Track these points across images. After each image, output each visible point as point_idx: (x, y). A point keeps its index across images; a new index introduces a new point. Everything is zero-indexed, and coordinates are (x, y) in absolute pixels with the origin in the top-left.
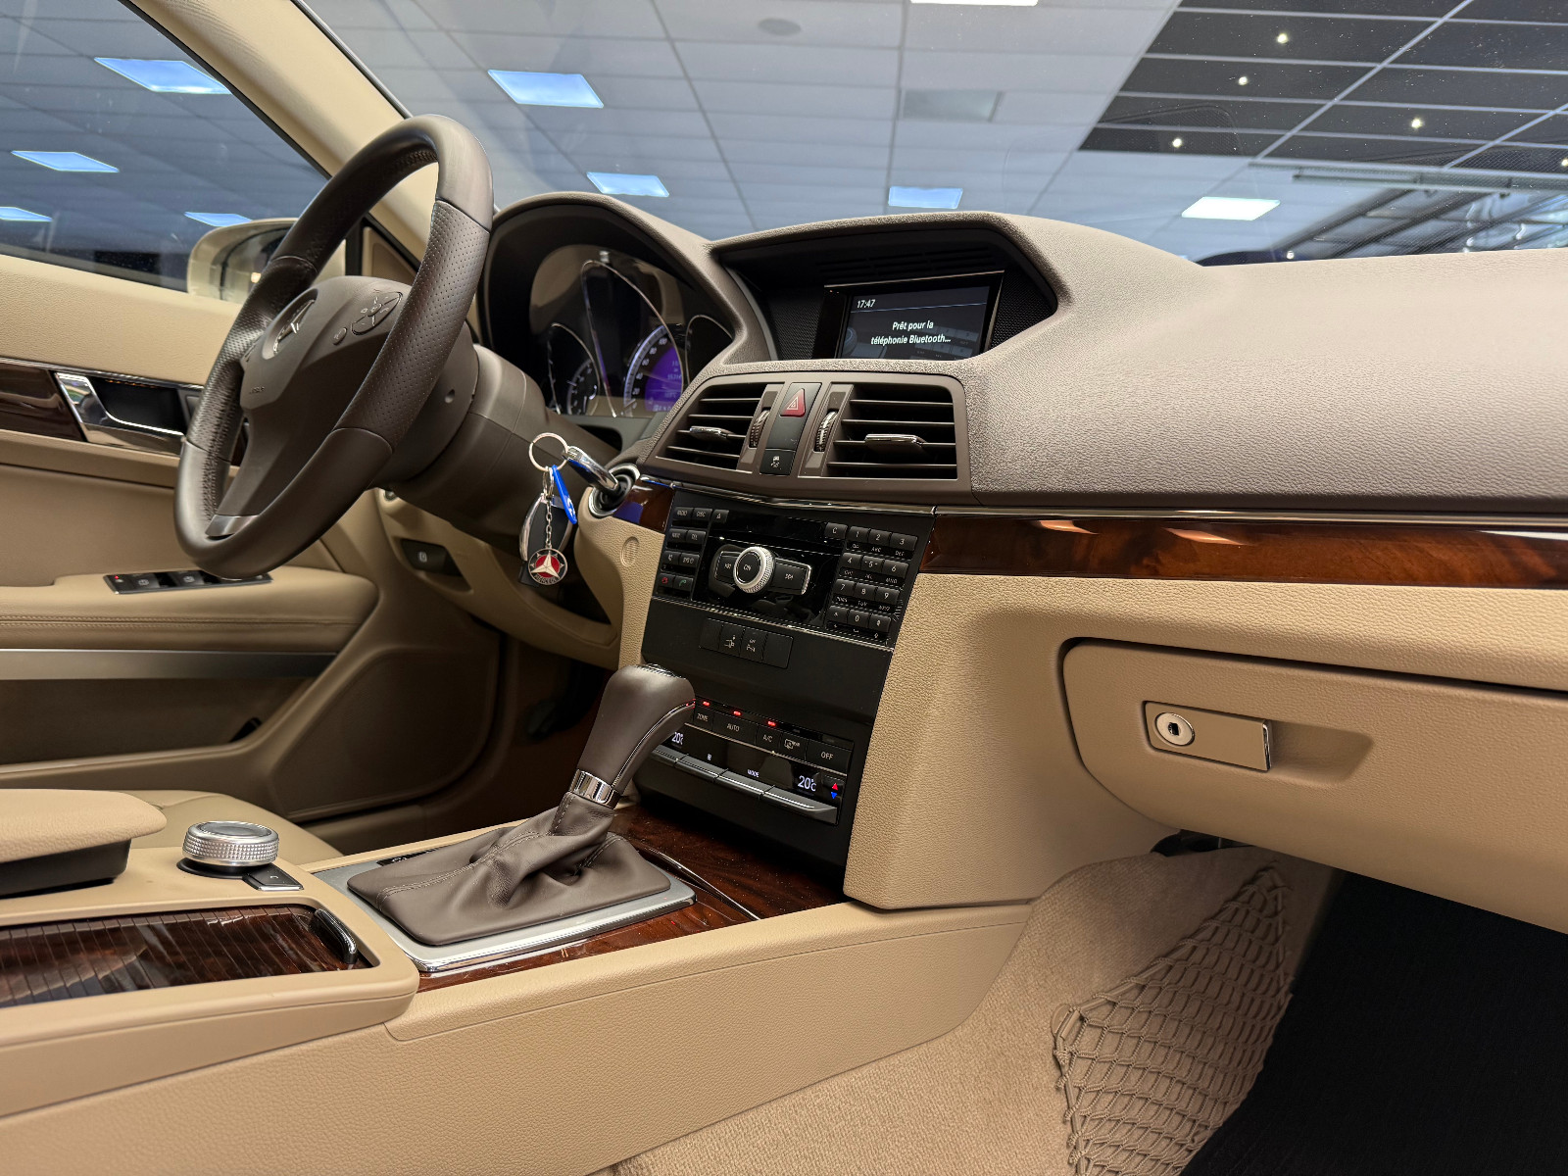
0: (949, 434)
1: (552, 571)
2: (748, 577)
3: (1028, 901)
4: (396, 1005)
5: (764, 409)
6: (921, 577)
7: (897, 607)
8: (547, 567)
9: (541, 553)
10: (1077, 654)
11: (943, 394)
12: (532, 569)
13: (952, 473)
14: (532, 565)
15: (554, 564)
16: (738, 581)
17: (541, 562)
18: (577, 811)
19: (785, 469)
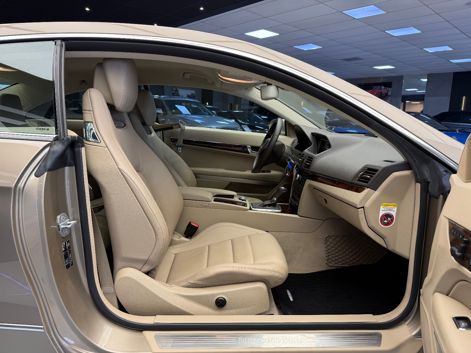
0: (310, 163)
3: (323, 220)
4: (247, 210)
5: (304, 157)
6: (307, 179)
7: (305, 182)
8: (287, 174)
10: (314, 189)
11: (312, 158)
18: (272, 200)
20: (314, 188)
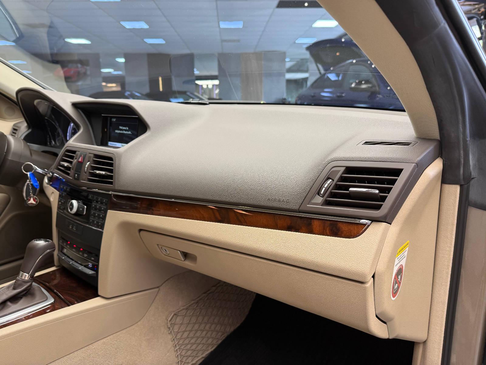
0: (111, 171)
1: (34, 202)
2: (71, 209)
3: (158, 287)
5: (76, 159)
6: (109, 210)
7: (104, 218)
8: (32, 201)
9: (30, 197)
10: (142, 232)
11: (111, 159)
12: (28, 202)
13: (111, 183)
14: (28, 201)
15: (34, 200)
16: (69, 210)
17: (30, 200)
19: (78, 179)
20: (140, 230)
